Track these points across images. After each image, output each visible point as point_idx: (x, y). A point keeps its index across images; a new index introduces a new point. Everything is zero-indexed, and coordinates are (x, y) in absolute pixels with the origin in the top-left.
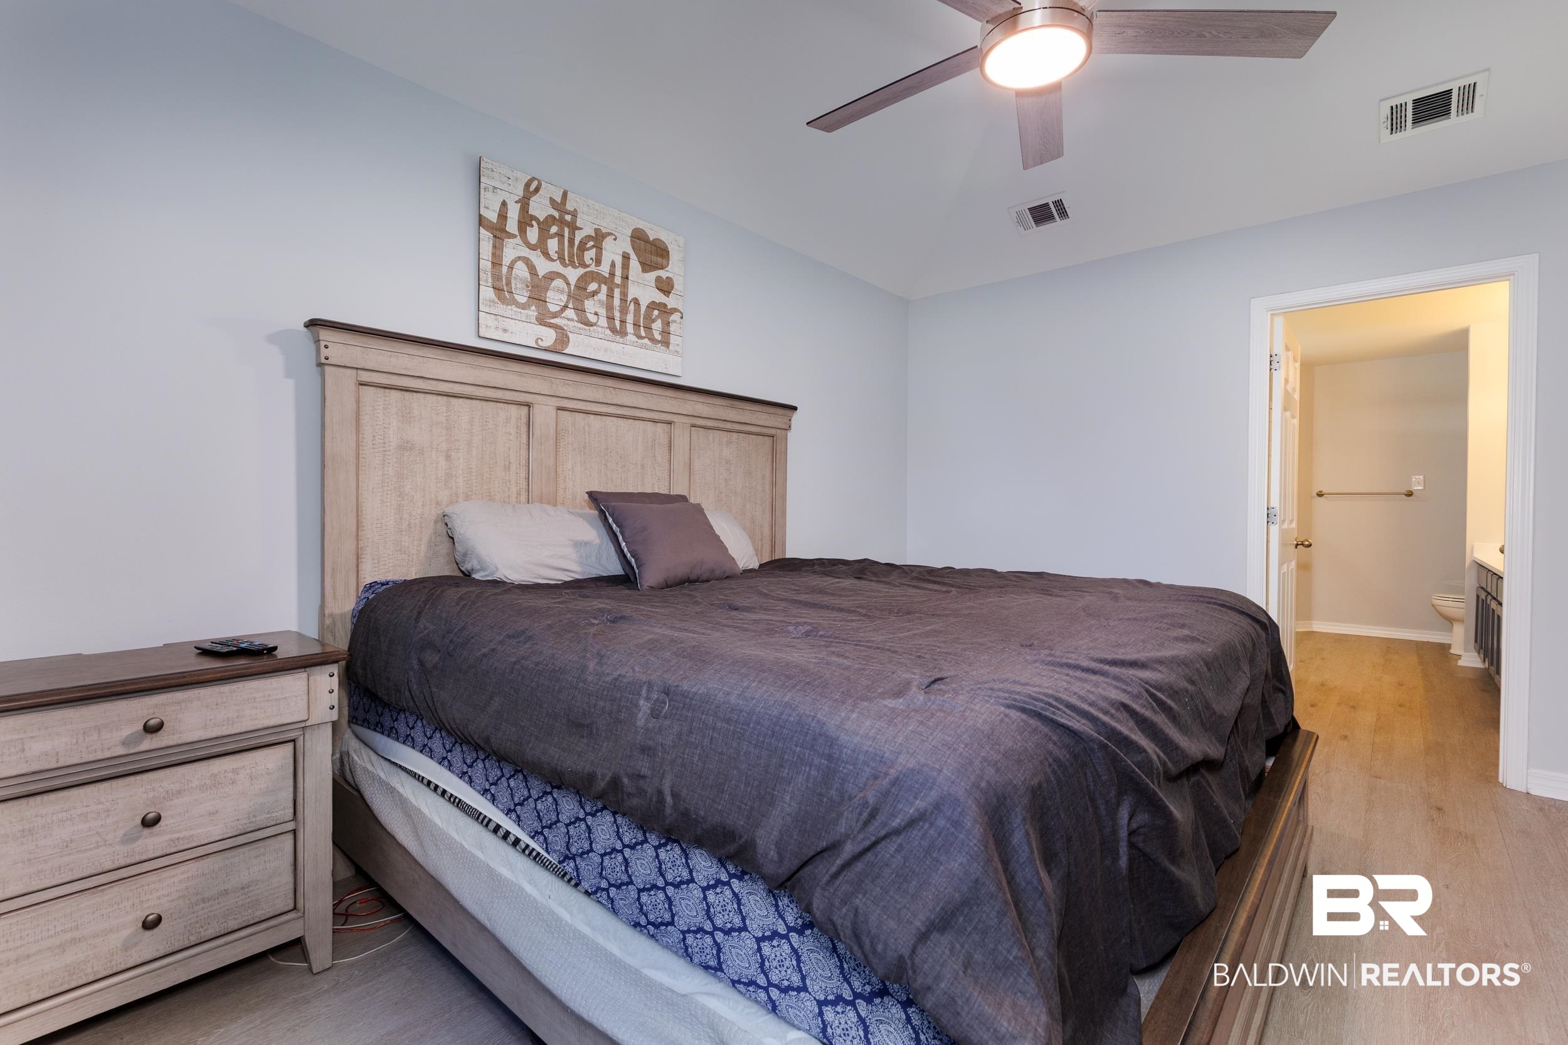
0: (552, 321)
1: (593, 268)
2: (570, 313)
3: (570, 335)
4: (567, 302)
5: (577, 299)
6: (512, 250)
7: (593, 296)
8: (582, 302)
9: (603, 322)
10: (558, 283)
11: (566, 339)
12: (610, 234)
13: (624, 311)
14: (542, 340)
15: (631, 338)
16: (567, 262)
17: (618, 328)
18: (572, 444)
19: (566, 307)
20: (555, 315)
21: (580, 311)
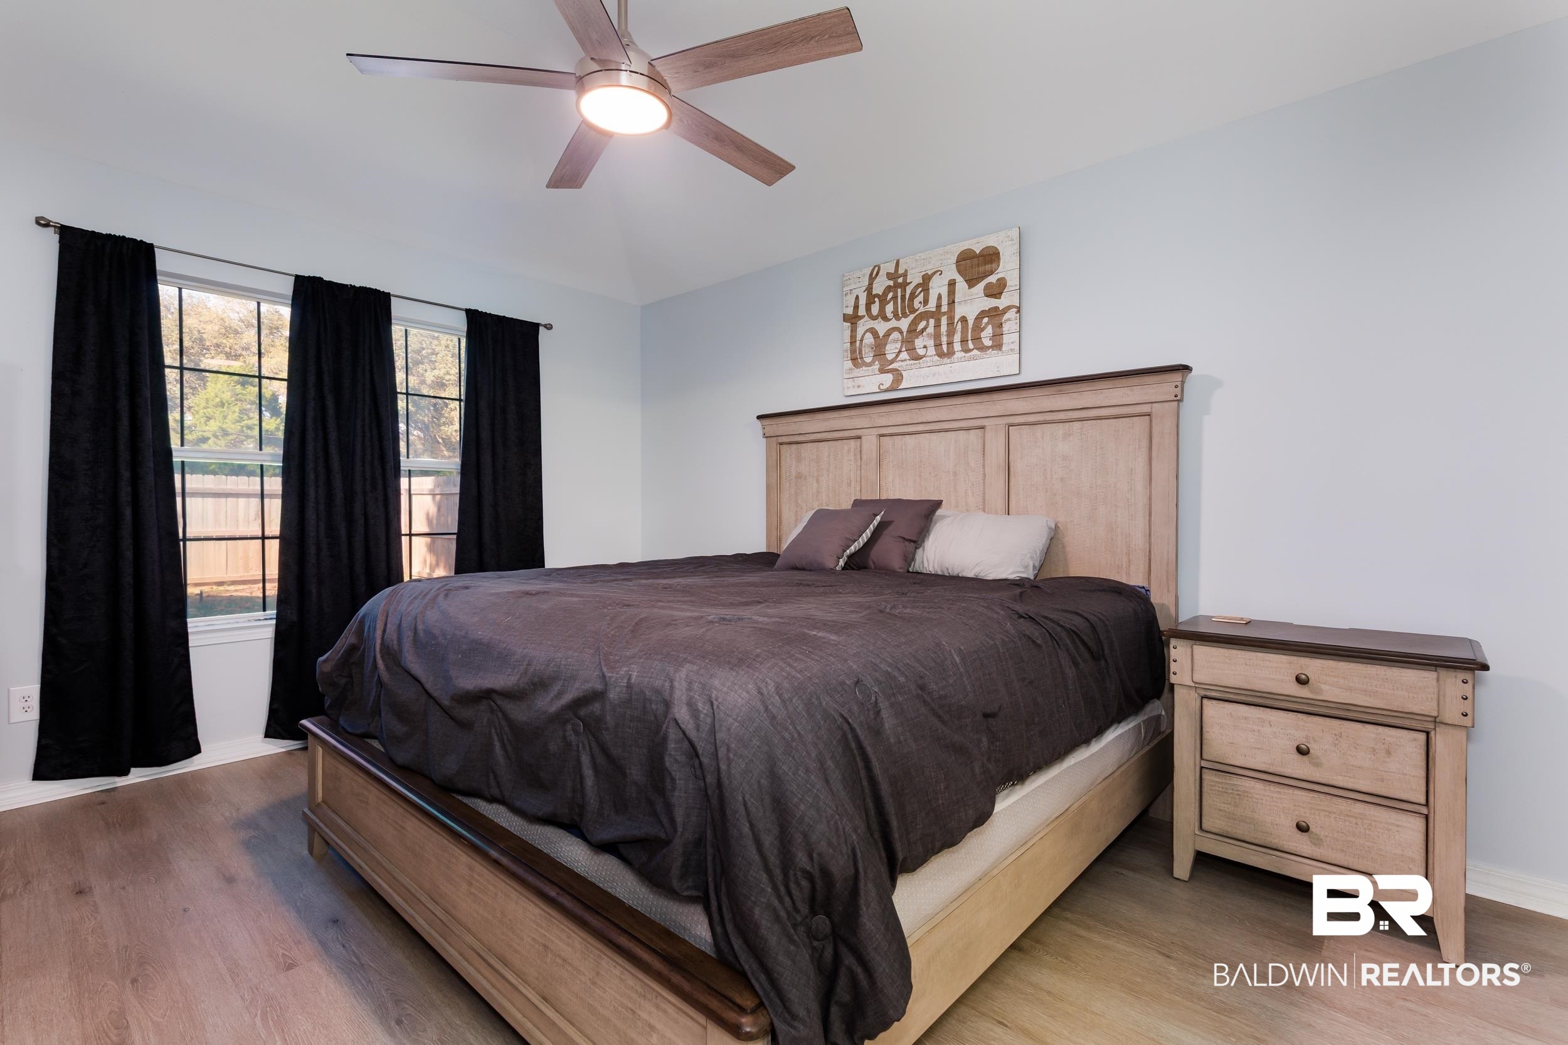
0: (890, 367)
1: (922, 309)
2: (904, 355)
3: (903, 373)
4: (901, 348)
5: (909, 342)
6: (863, 326)
7: (923, 332)
8: (913, 342)
9: (932, 351)
10: (895, 335)
11: (900, 378)
12: (935, 273)
13: (951, 333)
14: (882, 384)
15: (959, 355)
16: (900, 315)
17: (945, 351)
18: (892, 462)
19: (900, 351)
20: (892, 362)
21: (911, 350)
